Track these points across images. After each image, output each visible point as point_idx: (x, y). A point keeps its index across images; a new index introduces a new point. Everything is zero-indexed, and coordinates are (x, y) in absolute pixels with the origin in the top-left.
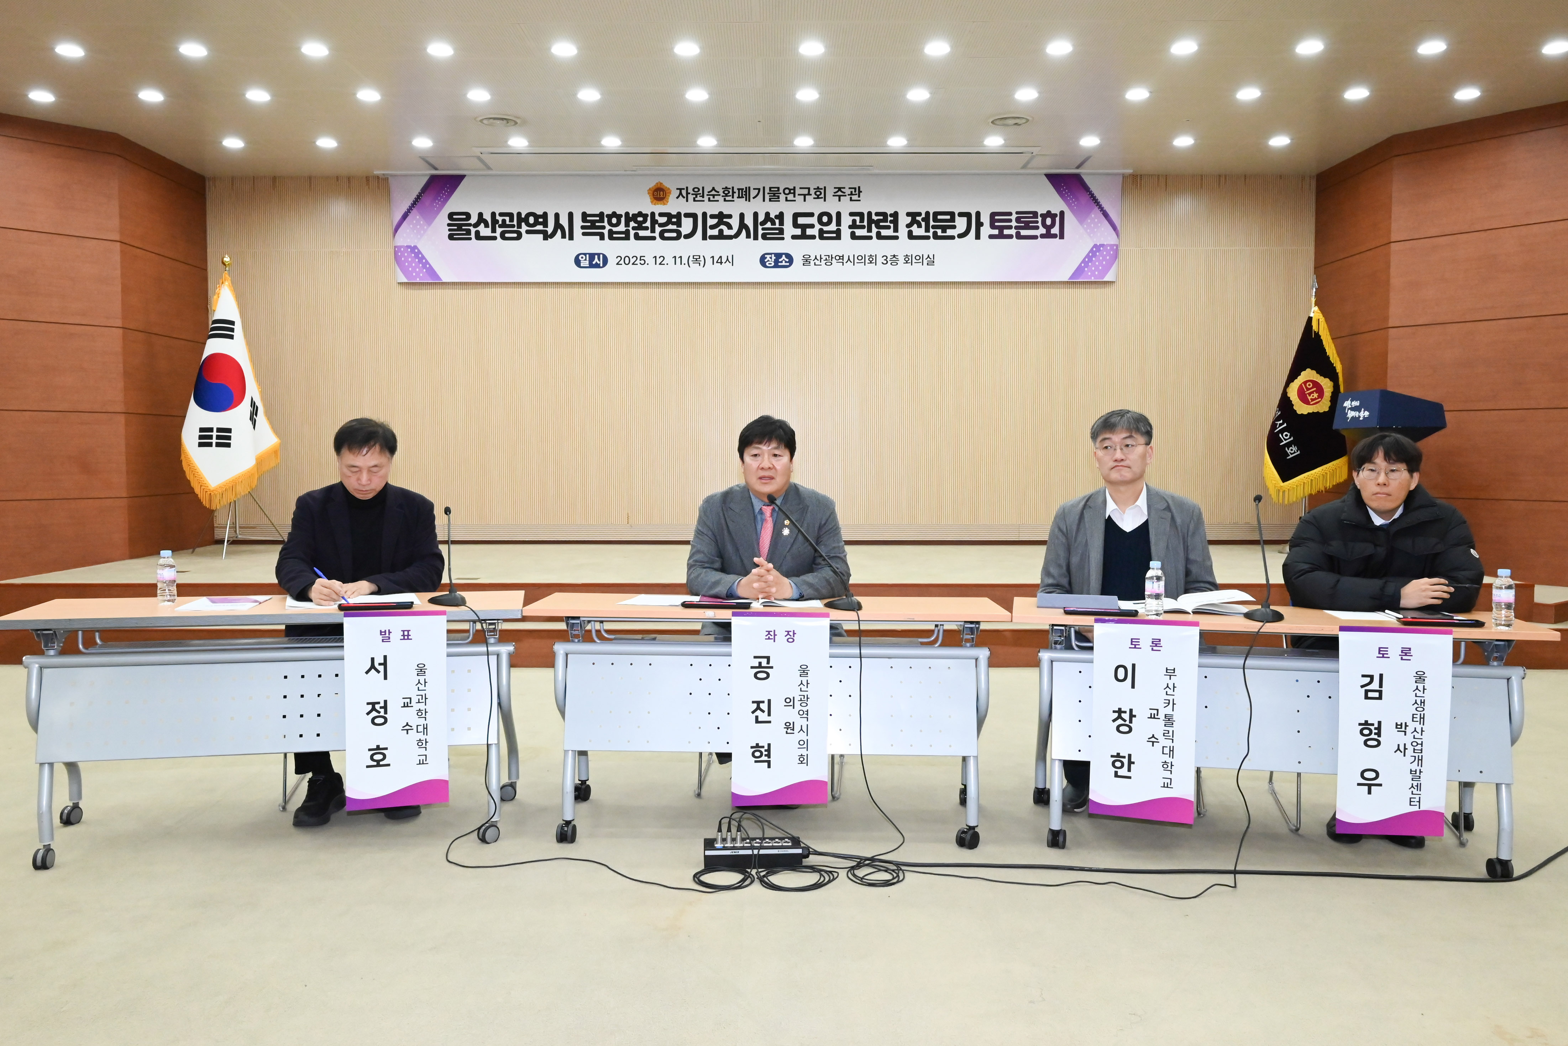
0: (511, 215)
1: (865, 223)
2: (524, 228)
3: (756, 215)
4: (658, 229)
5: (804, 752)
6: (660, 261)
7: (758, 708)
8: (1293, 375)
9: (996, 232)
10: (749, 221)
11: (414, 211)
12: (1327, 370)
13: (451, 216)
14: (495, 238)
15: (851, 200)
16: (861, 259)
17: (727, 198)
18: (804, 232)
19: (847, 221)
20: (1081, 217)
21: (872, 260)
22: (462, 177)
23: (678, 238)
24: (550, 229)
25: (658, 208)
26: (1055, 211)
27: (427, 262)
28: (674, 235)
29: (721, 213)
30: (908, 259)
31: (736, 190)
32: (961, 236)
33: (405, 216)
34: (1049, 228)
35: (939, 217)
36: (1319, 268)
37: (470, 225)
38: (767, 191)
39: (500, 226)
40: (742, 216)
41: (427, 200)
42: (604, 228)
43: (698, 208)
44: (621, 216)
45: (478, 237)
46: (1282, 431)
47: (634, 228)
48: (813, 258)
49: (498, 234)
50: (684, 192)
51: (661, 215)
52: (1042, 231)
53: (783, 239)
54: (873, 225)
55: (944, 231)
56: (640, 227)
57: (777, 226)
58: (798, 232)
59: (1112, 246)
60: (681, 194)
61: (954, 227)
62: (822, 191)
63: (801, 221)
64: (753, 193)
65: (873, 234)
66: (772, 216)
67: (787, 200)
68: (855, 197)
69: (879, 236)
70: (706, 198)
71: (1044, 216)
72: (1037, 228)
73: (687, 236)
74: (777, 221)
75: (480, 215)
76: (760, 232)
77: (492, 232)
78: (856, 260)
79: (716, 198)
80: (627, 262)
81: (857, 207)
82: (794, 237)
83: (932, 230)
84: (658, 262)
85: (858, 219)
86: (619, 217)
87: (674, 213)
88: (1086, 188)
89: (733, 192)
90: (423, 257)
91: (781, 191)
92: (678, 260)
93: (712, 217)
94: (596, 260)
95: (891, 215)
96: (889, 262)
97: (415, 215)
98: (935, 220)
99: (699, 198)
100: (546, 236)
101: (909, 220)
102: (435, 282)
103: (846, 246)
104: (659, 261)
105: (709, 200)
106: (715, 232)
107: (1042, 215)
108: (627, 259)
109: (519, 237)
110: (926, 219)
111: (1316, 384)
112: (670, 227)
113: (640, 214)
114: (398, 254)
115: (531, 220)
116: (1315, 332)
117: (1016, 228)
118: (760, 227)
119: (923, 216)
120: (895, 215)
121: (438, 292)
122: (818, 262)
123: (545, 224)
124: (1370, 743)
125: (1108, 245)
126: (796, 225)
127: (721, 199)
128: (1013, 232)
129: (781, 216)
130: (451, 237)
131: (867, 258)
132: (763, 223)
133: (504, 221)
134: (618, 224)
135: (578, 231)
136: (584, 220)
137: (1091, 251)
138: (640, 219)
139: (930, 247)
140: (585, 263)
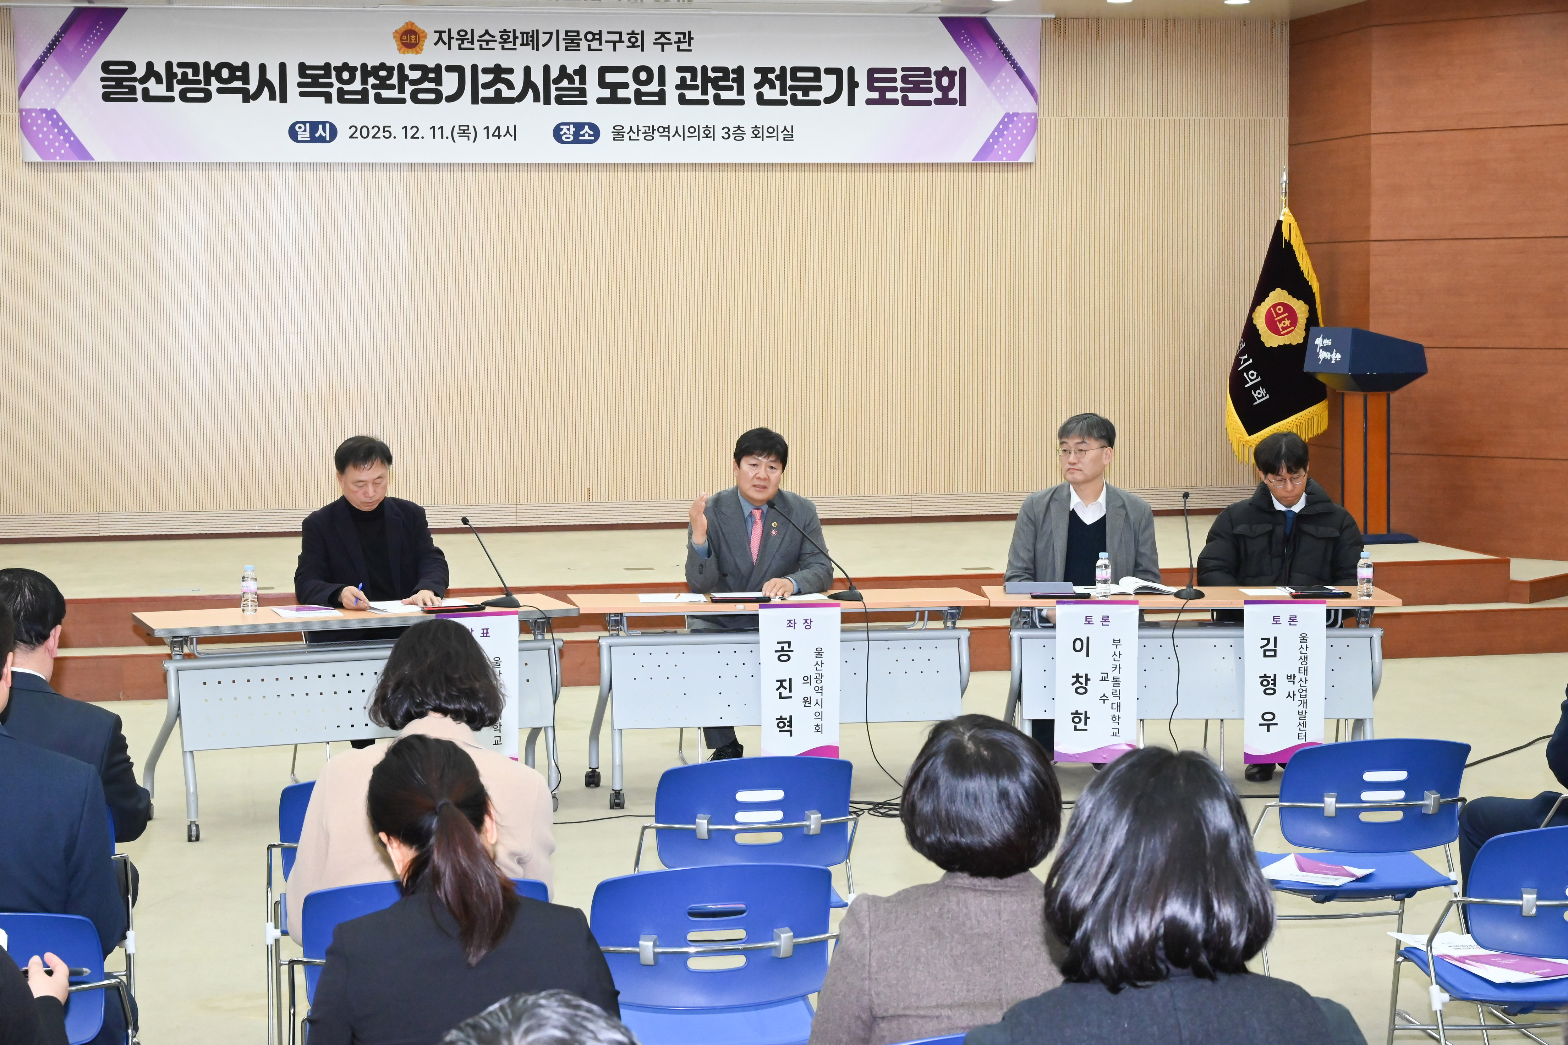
0: (194, 66)
1: (699, 82)
2: (215, 85)
3: (547, 69)
4: (409, 88)
5: (819, 722)
6: (412, 133)
7: (782, 686)
8: (1260, 296)
9: (875, 95)
10: (537, 78)
11: (51, 60)
12: (1301, 290)
13: (106, 66)
14: (171, 99)
15: (679, 49)
16: (694, 132)
17: (507, 46)
18: (614, 93)
19: (673, 78)
20: (988, 77)
21: (709, 132)
22: (121, 11)
23: (437, 101)
24: (252, 87)
25: (409, 59)
26: (954, 67)
27: (71, 133)
28: (432, 96)
29: (498, 66)
30: (757, 133)
31: (518, 34)
32: (829, 100)
33: (37, 66)
34: (945, 91)
35: (799, 74)
36: (1294, 144)
37: (134, 80)
38: (562, 35)
39: (179, 82)
40: (527, 71)
41: (70, 43)
42: (330, 85)
43: (466, 60)
44: (355, 69)
45: (147, 97)
46: (1247, 369)
47: (374, 87)
48: (627, 129)
49: (176, 93)
50: (445, 37)
51: (413, 68)
52: (937, 94)
53: (585, 103)
54: (710, 85)
55: (806, 94)
56: (383, 84)
57: (577, 85)
58: (606, 93)
59: (1029, 115)
60: (440, 38)
61: (819, 88)
62: (639, 37)
63: (610, 78)
64: (543, 38)
65: (710, 97)
66: (570, 71)
67: (590, 49)
68: (684, 46)
69: (718, 101)
70: (477, 45)
71: (939, 75)
72: (930, 90)
73: (450, 99)
74: (577, 78)
75: (150, 65)
76: (553, 93)
77: (167, 91)
78: (687, 134)
79: (491, 45)
80: (365, 133)
81: (686, 60)
82: (600, 101)
83: (789, 93)
84: (409, 135)
85: (688, 76)
86: (352, 70)
87: (432, 65)
88: (994, 37)
89: (515, 38)
90: (65, 126)
91: (582, 36)
92: (438, 132)
93: (486, 71)
94: (320, 131)
95: (734, 71)
96: (732, 136)
97: (52, 65)
98: (794, 78)
99: (466, 45)
100: (247, 97)
101: (758, 77)
103: (672, 113)
104: (410, 133)
105: (481, 48)
106: (490, 93)
107: (936, 73)
108: (365, 131)
109: (208, 97)
110: (782, 77)
111: (1287, 308)
112: (426, 85)
113: (383, 66)
114: (25, 120)
115: (225, 73)
116: (1285, 240)
117: (902, 90)
118: (553, 86)
119: (778, 72)
120: (740, 71)
121: (88, 176)
122: (634, 136)
123: (245, 79)
124: (1268, 691)
125: (1024, 114)
126: (602, 84)
127: (497, 46)
128: (898, 95)
129: (581, 71)
130: (106, 97)
131: (702, 130)
132: (557, 81)
133: (185, 74)
134: (351, 80)
135: (293, 90)
136: (302, 74)
137: (1002, 122)
138: (383, 73)
139: (786, 116)
140: (304, 135)
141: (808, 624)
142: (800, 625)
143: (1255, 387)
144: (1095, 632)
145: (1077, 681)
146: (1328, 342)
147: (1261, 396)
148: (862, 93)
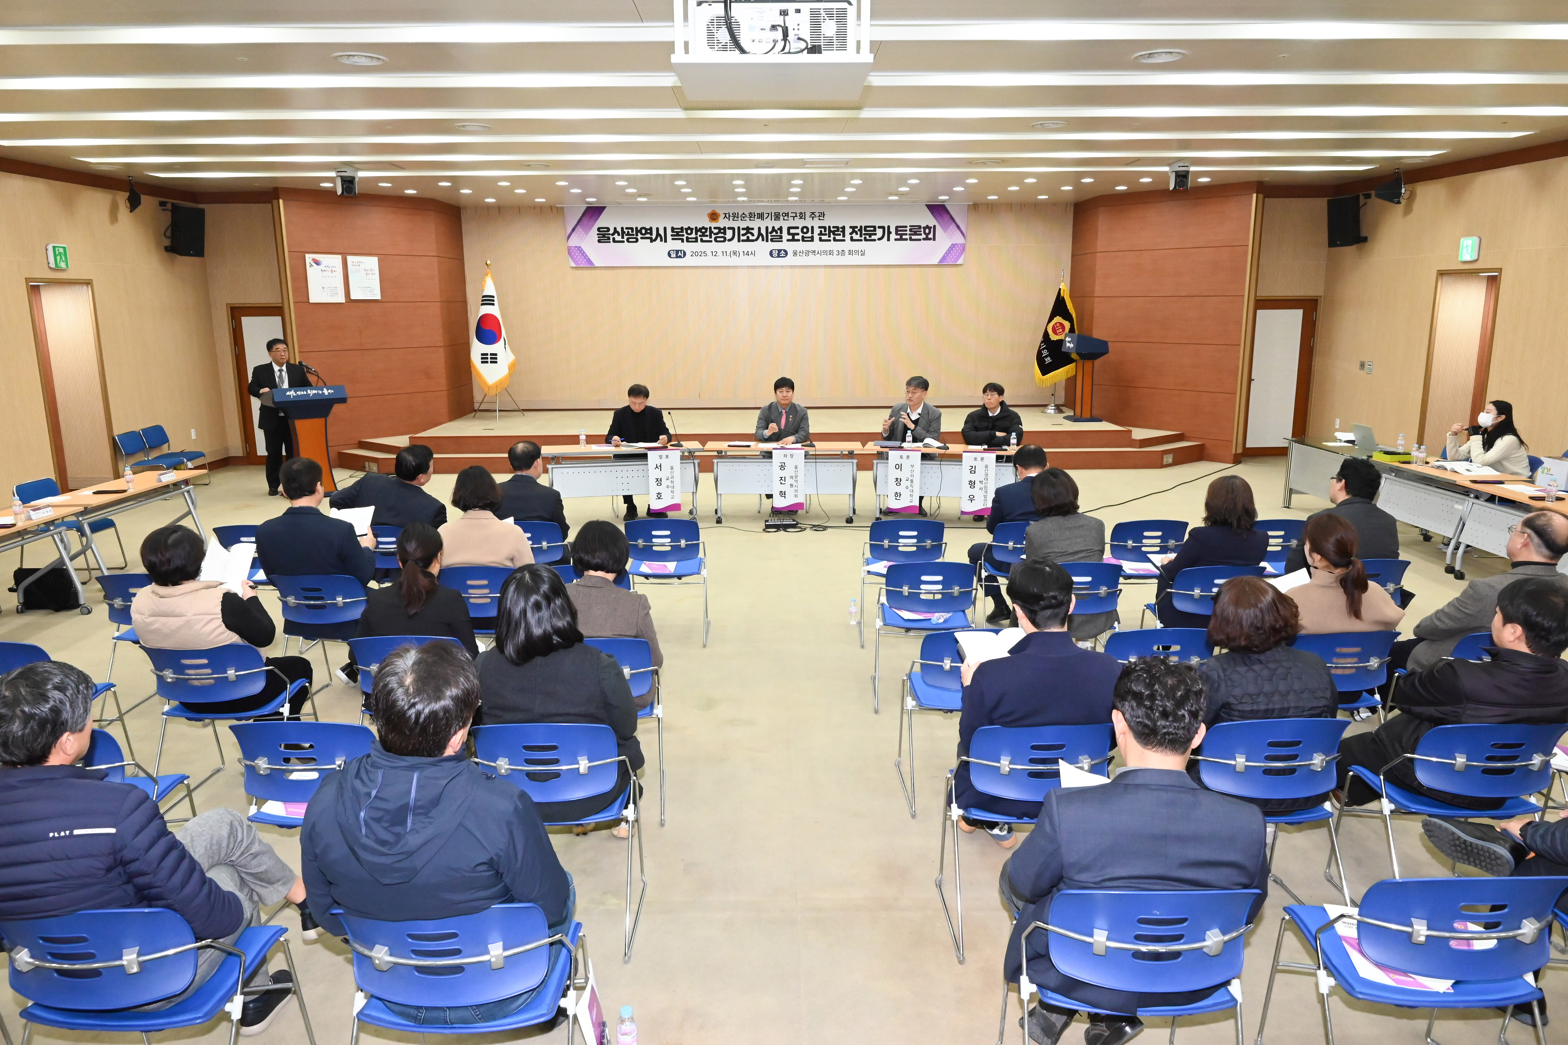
0: (632, 229)
1: (827, 232)
2: (640, 236)
3: (767, 228)
4: (713, 236)
5: (796, 493)
6: (715, 254)
7: (781, 479)
8: (1051, 319)
9: (898, 237)
10: (763, 232)
11: (578, 227)
12: (1069, 317)
13: (599, 229)
14: (623, 242)
15: (819, 219)
16: (825, 252)
17: (751, 219)
18: (793, 237)
19: (817, 231)
20: (945, 229)
21: (831, 253)
22: (604, 207)
23: (724, 241)
24: (654, 237)
25: (714, 225)
26: (931, 225)
27: (586, 255)
28: (722, 239)
29: (748, 227)
30: (850, 252)
32: (879, 239)
33: (573, 230)
34: (927, 235)
35: (868, 229)
36: (1073, 255)
37: (609, 234)
38: (773, 214)
39: (626, 235)
40: (759, 229)
41: (585, 221)
42: (683, 235)
43: (735, 225)
45: (614, 241)
46: (1043, 349)
47: (700, 236)
48: (798, 252)
49: (625, 240)
50: (727, 216)
51: (715, 228)
52: (924, 236)
53: (782, 241)
54: (831, 234)
55: (870, 237)
56: (704, 235)
57: (779, 234)
58: (790, 237)
59: (961, 244)
60: (725, 216)
61: (876, 234)
62: (803, 214)
63: (792, 231)
64: (766, 216)
65: (832, 238)
66: (776, 229)
67: (784, 220)
68: (821, 218)
69: (835, 240)
70: (740, 219)
71: (925, 228)
72: (921, 235)
73: (730, 240)
74: (779, 232)
75: (615, 229)
76: (770, 238)
77: (622, 238)
78: (822, 253)
79: (745, 219)
80: (696, 254)
81: (822, 224)
82: (788, 240)
83: (863, 236)
85: (823, 230)
86: (692, 229)
87: (722, 227)
88: (948, 213)
89: (755, 215)
90: (584, 253)
91: (781, 214)
92: (725, 254)
93: (743, 229)
94: (680, 254)
95: (841, 228)
96: (840, 254)
97: (579, 229)
98: (865, 230)
99: (735, 219)
100: (652, 241)
101: (851, 230)
102: (590, 266)
103: (816, 245)
104: (714, 254)
106: (745, 238)
107: (923, 227)
109: (637, 241)
110: (860, 230)
111: (1061, 324)
112: (720, 235)
113: (703, 228)
114: (570, 250)
115: (643, 231)
116: (1062, 297)
117: (910, 234)
118: (769, 235)
119: (859, 228)
120: (843, 228)
121: (593, 272)
122: (801, 255)
123: (651, 234)
124: (972, 487)
125: (959, 244)
126: (789, 233)
127: (747, 219)
129: (781, 229)
130: (599, 241)
131: (828, 252)
132: (771, 233)
133: (628, 232)
134: (691, 233)
135: (669, 237)
136: (673, 231)
137: (950, 247)
138: (703, 231)
139: (863, 245)
140: (673, 255)
141: (792, 456)
142: (789, 456)
143: (1046, 357)
144: (904, 462)
145: (897, 481)
146: (1070, 339)
147: (1048, 360)
148: (893, 236)
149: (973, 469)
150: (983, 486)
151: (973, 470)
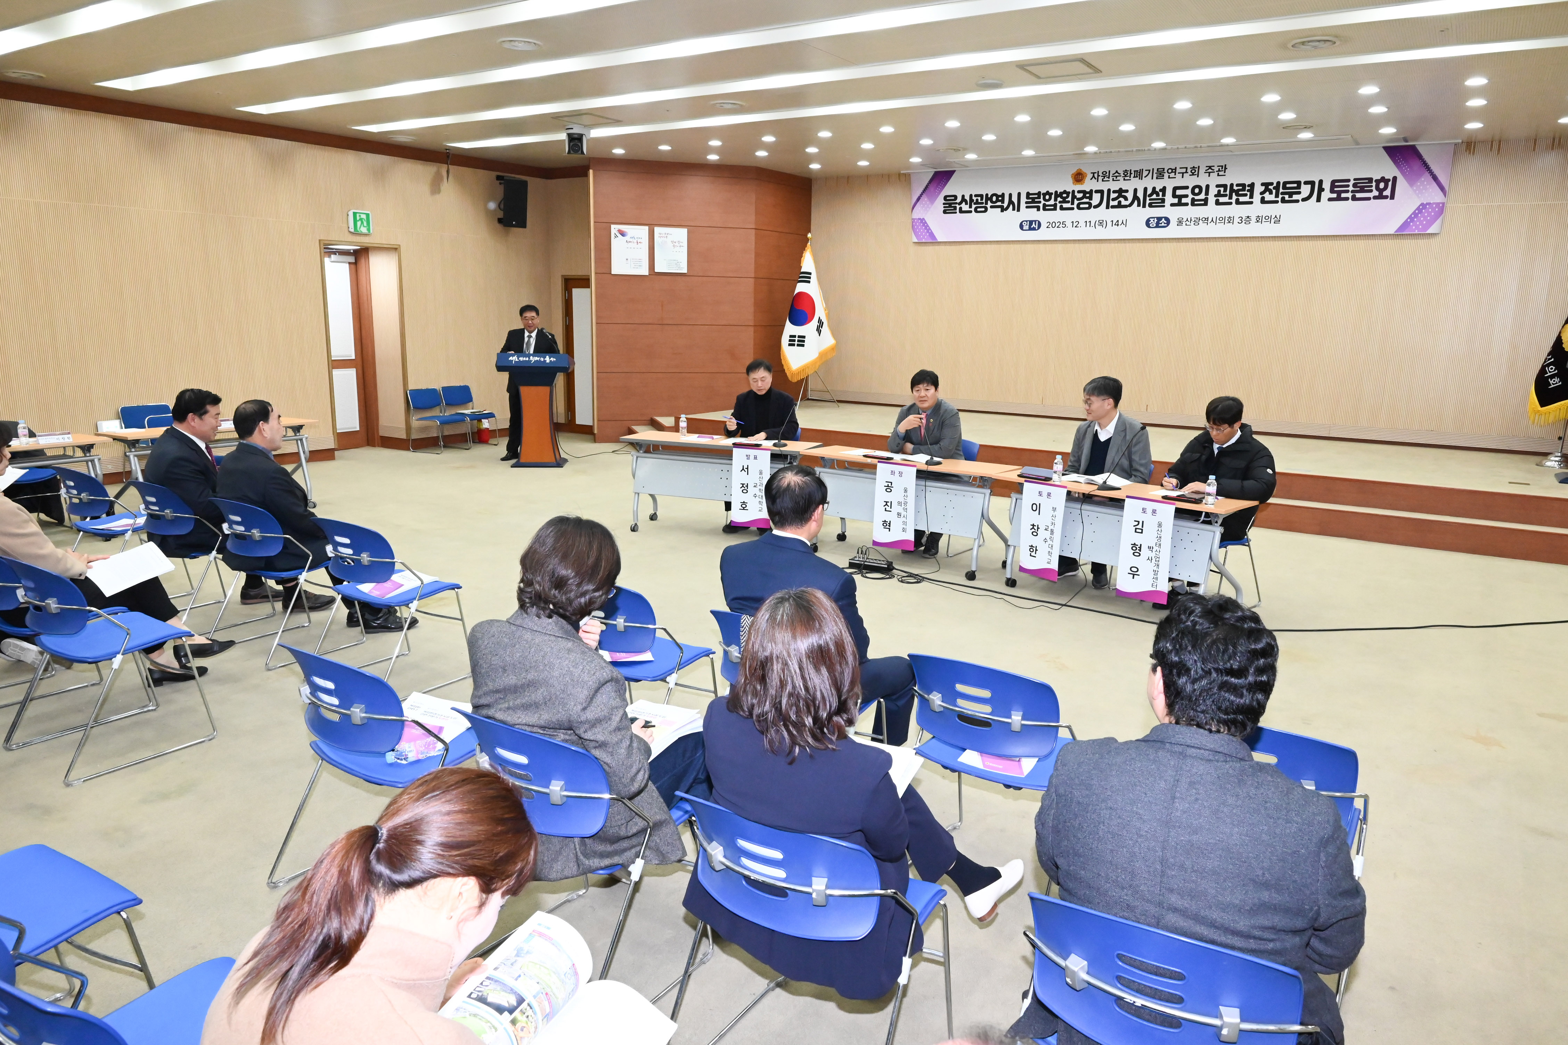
0: (981, 196)
1: (1228, 193)
2: (990, 204)
3: (1146, 189)
4: (1076, 202)
5: (905, 526)
6: (1076, 224)
7: (886, 504)
9: (1335, 195)
10: (1140, 194)
11: (924, 196)
13: (945, 198)
14: (971, 212)
15: (1218, 175)
16: (1222, 220)
17: (1126, 178)
18: (1180, 200)
19: (1213, 191)
20: (1411, 181)
21: (1230, 220)
22: (954, 171)
23: (1089, 208)
24: (1005, 205)
25: (1078, 187)
26: (1389, 176)
27: (930, 229)
28: (1087, 206)
29: (1121, 189)
30: (1259, 219)
31: (1133, 172)
32: (1304, 200)
33: (919, 199)
34: (1381, 191)
35: (1288, 186)
37: (956, 203)
38: (1155, 171)
39: (975, 204)
40: (1136, 190)
41: (931, 188)
42: (1040, 202)
43: (1104, 186)
44: (1052, 193)
45: (961, 211)
46: (1548, 365)
47: (1060, 202)
48: (1185, 220)
49: (973, 209)
50: (1096, 175)
51: (1079, 192)
52: (1376, 193)
53: (1164, 206)
54: (1234, 194)
55: (1291, 196)
56: (1065, 201)
57: (1161, 197)
58: (1176, 201)
59: (1439, 204)
60: (1094, 176)
61: (1299, 193)
62: (1197, 170)
63: (1179, 192)
64: (1145, 173)
65: (1233, 200)
66: (1157, 190)
67: (1169, 177)
68: (1221, 173)
69: (1238, 202)
70: (1111, 178)
71: (1378, 182)
72: (1371, 191)
73: (1096, 207)
74: (1161, 193)
75: (963, 196)
76: (1148, 202)
77: (969, 208)
78: (1218, 221)
79: (1118, 178)
80: (1054, 225)
81: (1222, 181)
83: (1280, 196)
84: (1074, 225)
85: (1222, 189)
86: (1050, 194)
87: (1088, 190)
88: (1419, 156)
89: (1131, 174)
90: (928, 225)
91: (1166, 171)
92: (1088, 224)
93: (1114, 192)
94: (1034, 225)
95: (1249, 186)
96: (1244, 222)
97: (924, 198)
98: (1284, 187)
99: (1106, 179)
100: (1003, 210)
101: (1263, 188)
102: (933, 241)
103: (1211, 210)
104: (1075, 224)
105: (1113, 180)
106: (1115, 203)
107: (1376, 181)
108: (1054, 224)
109: (986, 211)
112: (1085, 200)
113: (1065, 192)
114: (913, 223)
115: (994, 199)
117: (1352, 192)
118: (1148, 198)
119: (1275, 185)
120: (1252, 186)
121: (937, 248)
122: (1188, 223)
123: (1003, 201)
124: (1136, 554)
125: (1434, 203)
126: (1174, 195)
127: (1121, 178)
128: (1349, 195)
129: (1164, 190)
130: (945, 212)
131: (1226, 219)
132: (1150, 195)
133: (977, 200)
134: (1050, 199)
135: (1023, 205)
136: (1028, 197)
137: (1418, 209)
138: (1065, 195)
139: (1280, 209)
140: (1026, 227)
141: (901, 474)
142: (897, 474)
143: (1552, 377)
144: (1043, 501)
145: (1033, 528)
148: (1326, 194)
149: (1140, 526)
150: (1153, 555)
151: (1139, 528)
